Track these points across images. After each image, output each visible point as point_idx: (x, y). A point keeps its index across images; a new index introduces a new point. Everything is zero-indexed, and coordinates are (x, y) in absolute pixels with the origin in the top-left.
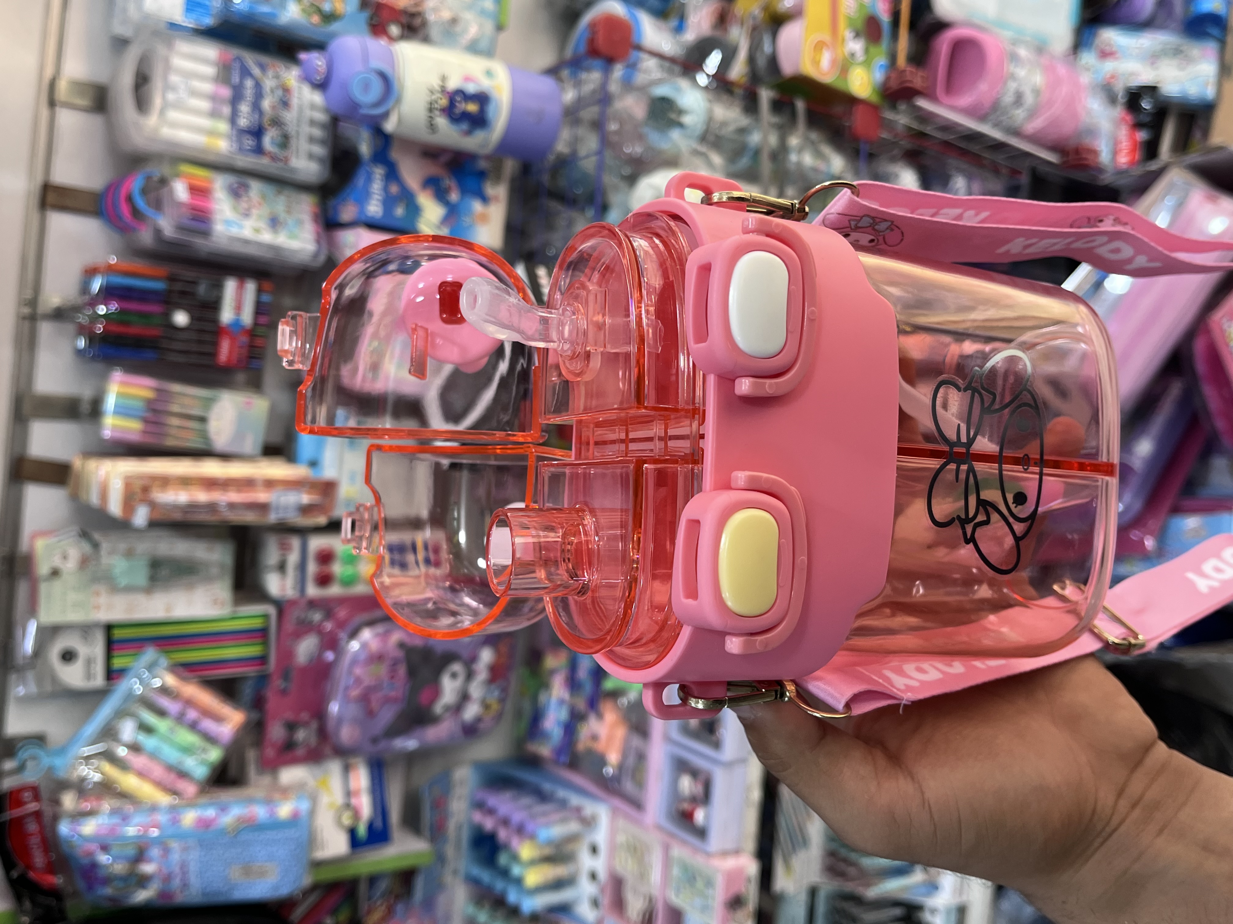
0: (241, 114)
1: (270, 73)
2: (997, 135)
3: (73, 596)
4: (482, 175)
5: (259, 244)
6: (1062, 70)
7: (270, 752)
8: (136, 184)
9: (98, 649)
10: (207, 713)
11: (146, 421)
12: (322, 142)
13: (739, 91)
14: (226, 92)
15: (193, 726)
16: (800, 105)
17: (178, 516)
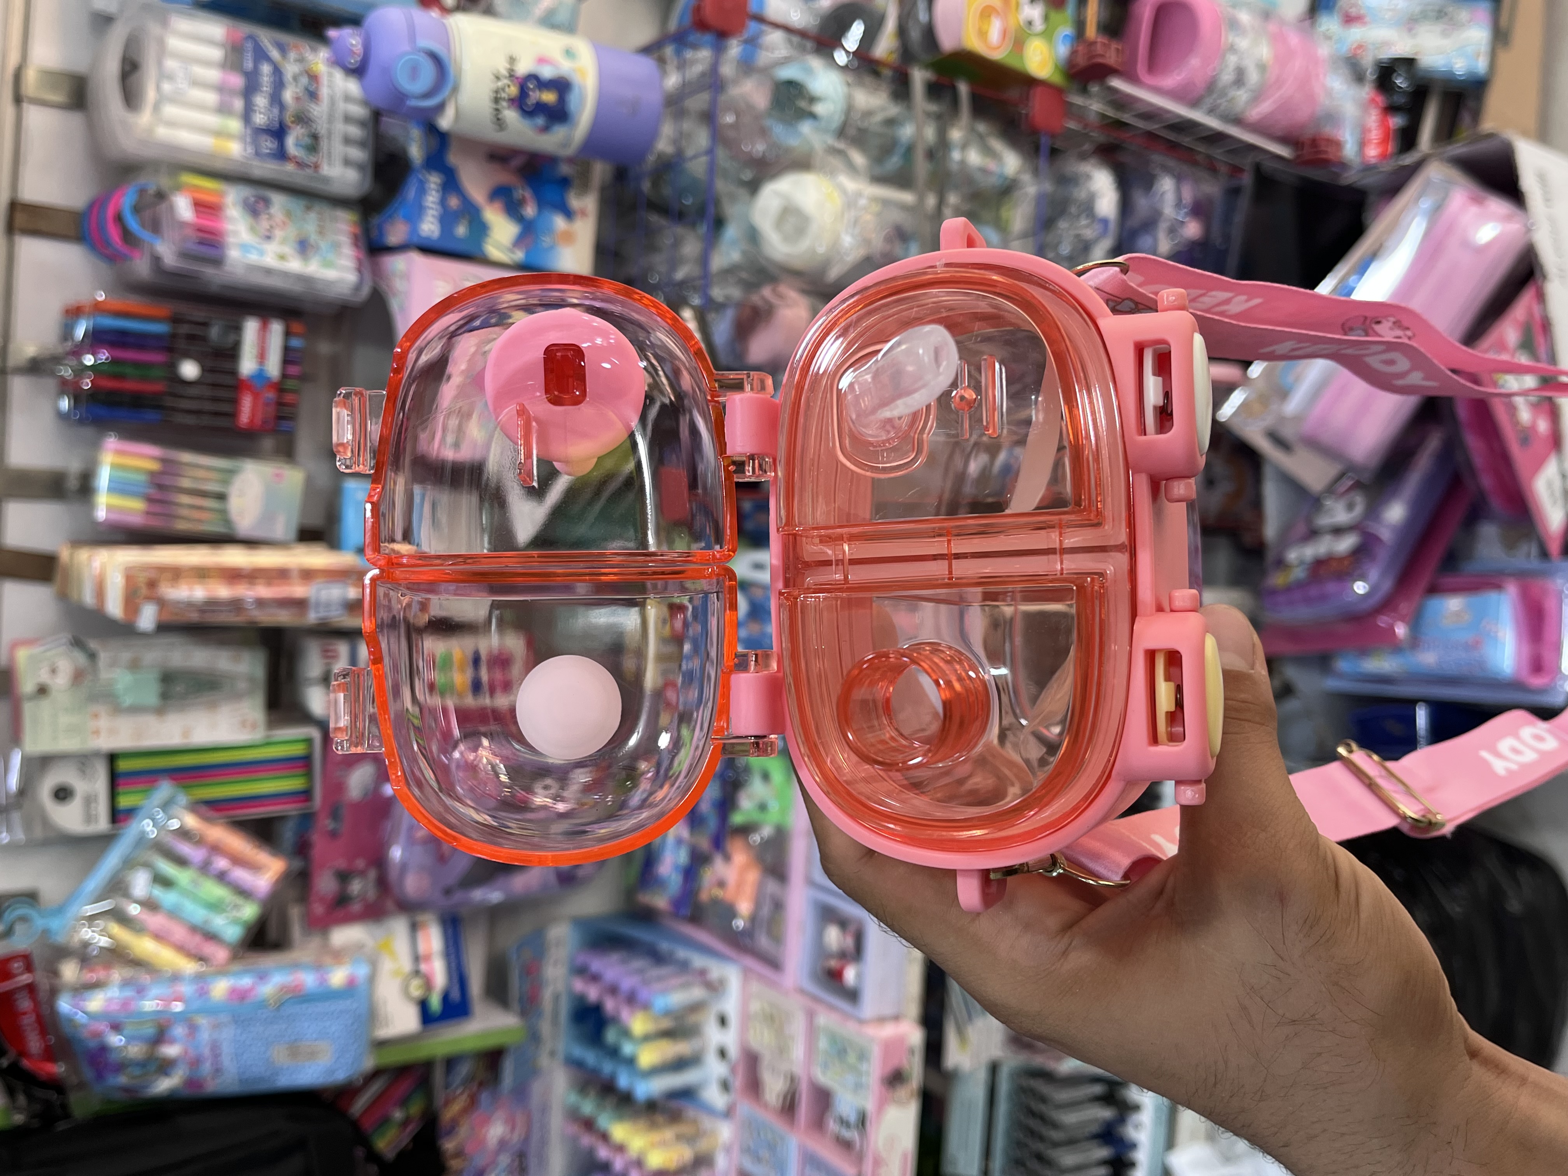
0: (256, 108)
1: (292, 55)
2: (1214, 123)
3: (65, 720)
4: (565, 183)
5: (285, 274)
6: (1294, 39)
7: (319, 909)
8: (127, 200)
9: (100, 784)
10: (238, 861)
11: (150, 500)
12: (362, 144)
13: (887, 73)
14: (237, 81)
15: (221, 877)
16: (963, 88)
17: (194, 617)
